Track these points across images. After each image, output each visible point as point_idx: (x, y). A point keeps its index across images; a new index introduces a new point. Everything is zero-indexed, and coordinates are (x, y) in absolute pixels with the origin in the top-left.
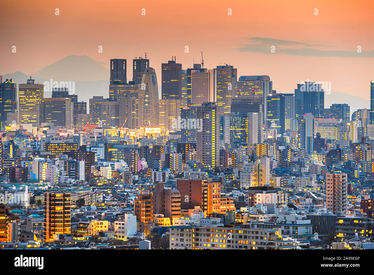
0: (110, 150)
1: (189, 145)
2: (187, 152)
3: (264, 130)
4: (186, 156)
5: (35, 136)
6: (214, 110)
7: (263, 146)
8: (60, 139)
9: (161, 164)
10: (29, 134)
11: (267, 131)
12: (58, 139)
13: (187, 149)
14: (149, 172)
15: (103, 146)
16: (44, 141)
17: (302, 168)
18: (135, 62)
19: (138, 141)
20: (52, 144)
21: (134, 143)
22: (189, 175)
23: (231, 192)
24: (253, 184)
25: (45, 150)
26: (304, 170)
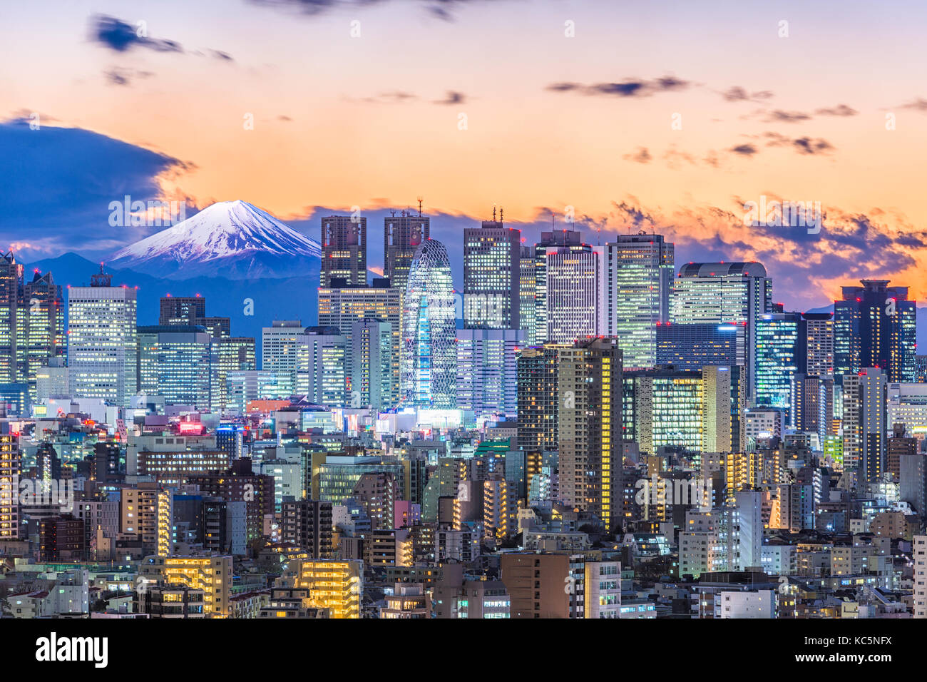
0: (317, 471)
1: (536, 457)
2: (531, 475)
3: (748, 416)
4: (529, 487)
5: (112, 431)
6: (606, 360)
7: (744, 459)
8: (180, 441)
9: (459, 510)
10: (96, 427)
11: (756, 419)
12: (175, 441)
13: (532, 469)
14: (425, 533)
15: (299, 461)
16: (135, 446)
17: (852, 521)
18: (391, 225)
19: (397, 445)
20: (158, 453)
21: (388, 452)
22: (537, 541)
23: (653, 587)
24: (713, 565)
25: (139, 471)
26: (856, 527)
